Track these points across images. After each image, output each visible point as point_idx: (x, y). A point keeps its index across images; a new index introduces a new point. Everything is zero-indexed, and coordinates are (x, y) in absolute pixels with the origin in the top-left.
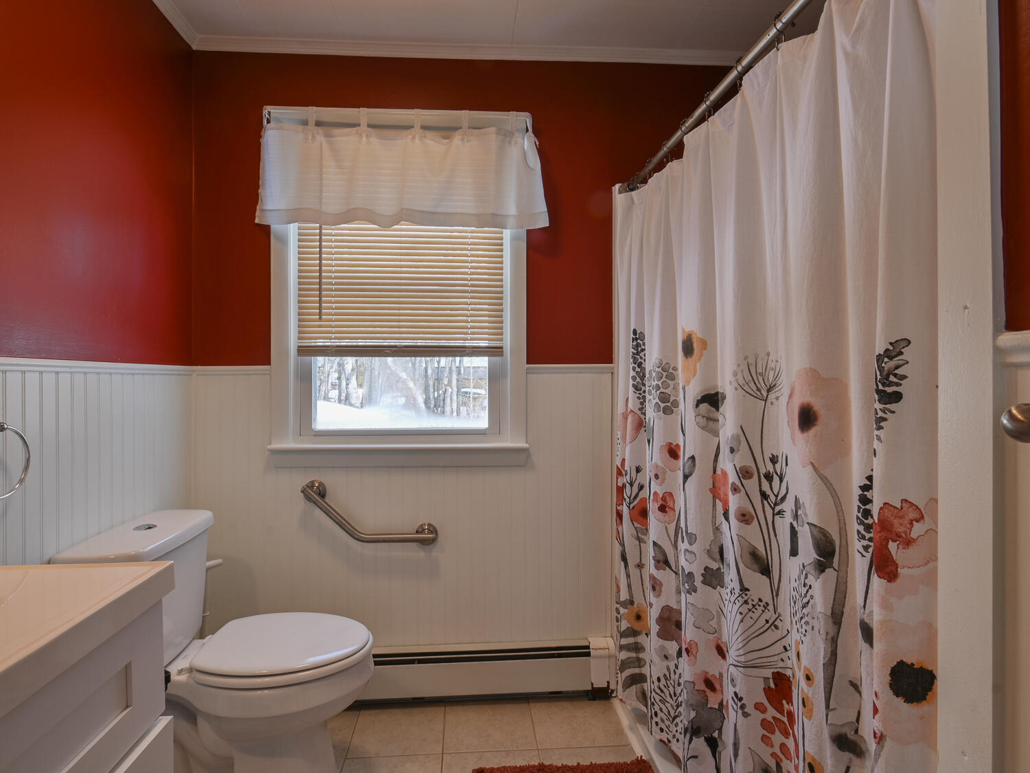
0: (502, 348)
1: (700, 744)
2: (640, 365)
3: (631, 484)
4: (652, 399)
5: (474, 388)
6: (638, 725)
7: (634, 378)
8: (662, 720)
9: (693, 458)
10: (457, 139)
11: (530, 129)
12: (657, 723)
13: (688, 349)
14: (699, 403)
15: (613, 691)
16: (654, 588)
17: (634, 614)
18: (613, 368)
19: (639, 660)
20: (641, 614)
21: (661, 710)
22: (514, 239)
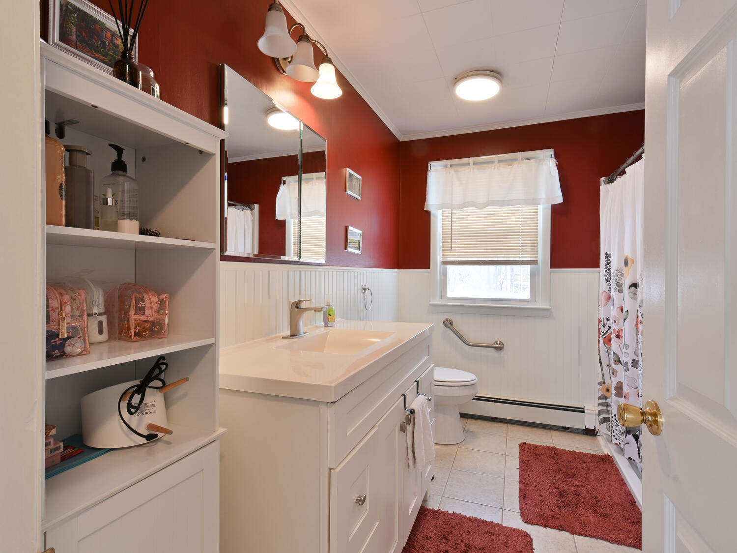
0: (537, 261)
1: (630, 438)
2: (609, 269)
3: (604, 326)
4: (614, 285)
5: (524, 281)
6: (608, 443)
7: (606, 276)
8: (617, 434)
9: (627, 311)
10: (515, 165)
11: (553, 156)
12: (614, 436)
13: (626, 264)
14: (630, 287)
15: (597, 432)
16: (613, 374)
17: (605, 389)
18: (600, 270)
19: (608, 411)
20: (609, 389)
21: (616, 429)
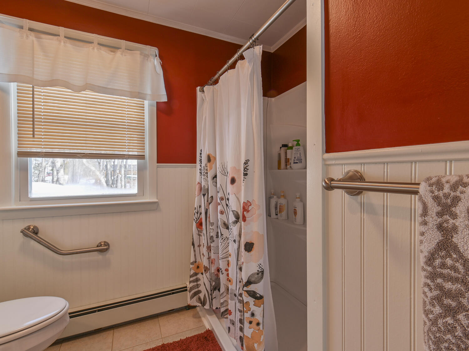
0: (144, 156)
3: (197, 213)
5: (133, 175)
10: (119, 53)
11: (158, 56)
13: (209, 160)
14: (213, 178)
17: (196, 267)
19: (197, 285)
20: (199, 266)
22: (150, 106)
